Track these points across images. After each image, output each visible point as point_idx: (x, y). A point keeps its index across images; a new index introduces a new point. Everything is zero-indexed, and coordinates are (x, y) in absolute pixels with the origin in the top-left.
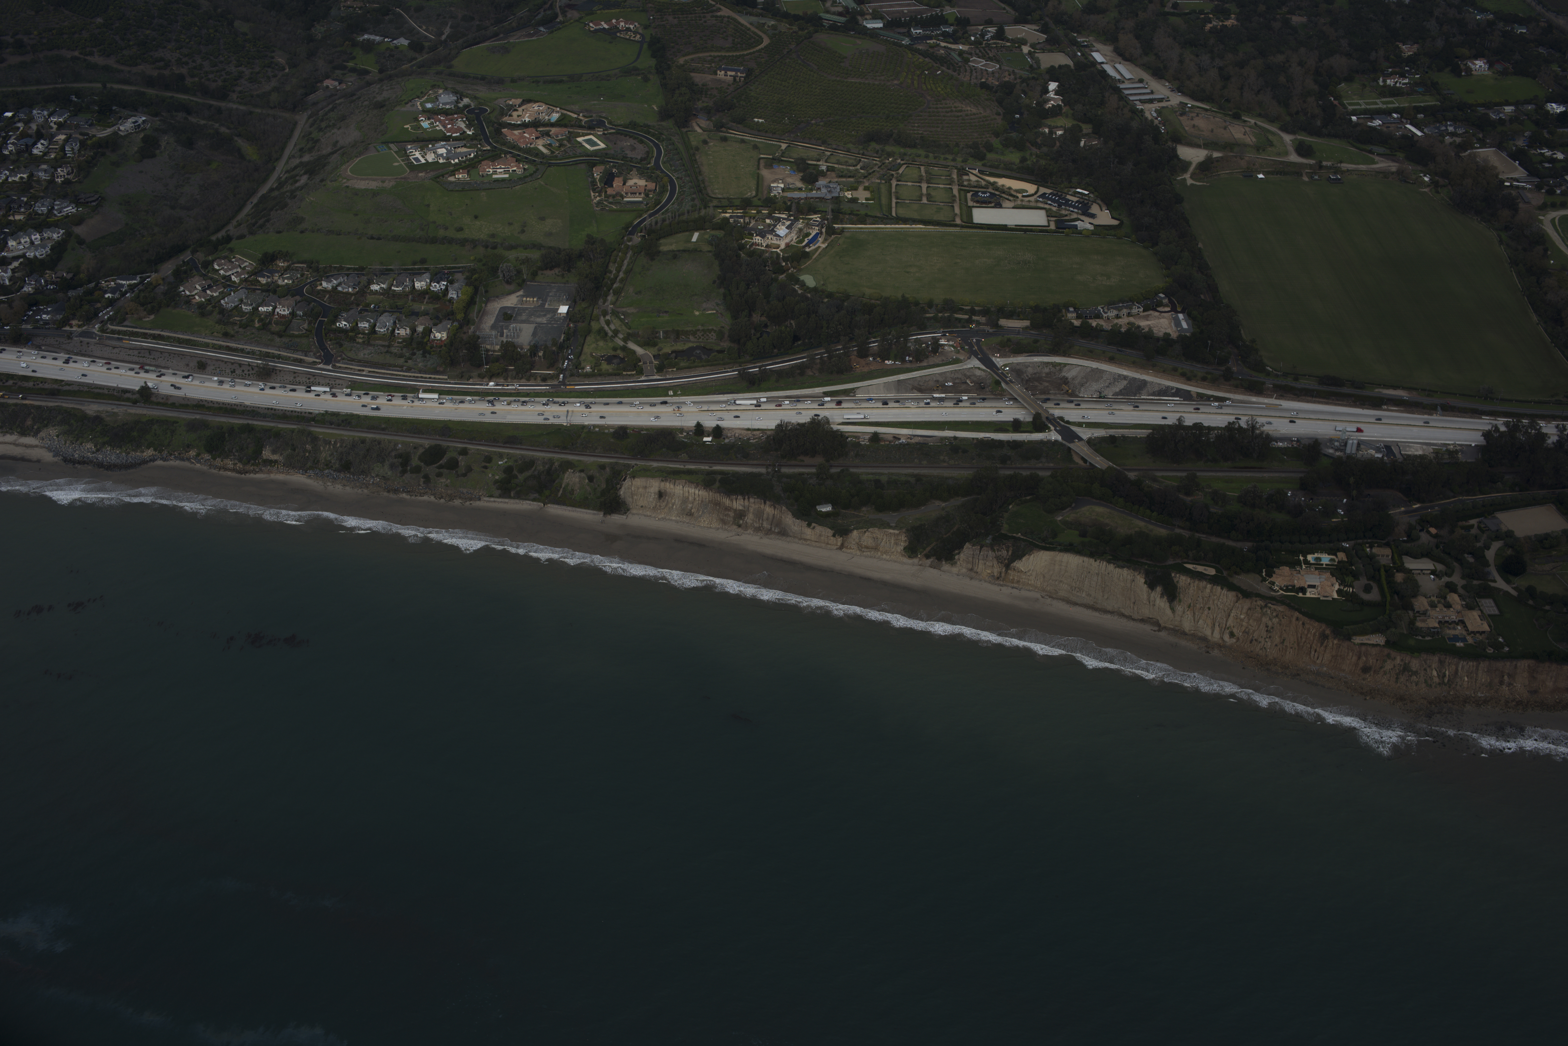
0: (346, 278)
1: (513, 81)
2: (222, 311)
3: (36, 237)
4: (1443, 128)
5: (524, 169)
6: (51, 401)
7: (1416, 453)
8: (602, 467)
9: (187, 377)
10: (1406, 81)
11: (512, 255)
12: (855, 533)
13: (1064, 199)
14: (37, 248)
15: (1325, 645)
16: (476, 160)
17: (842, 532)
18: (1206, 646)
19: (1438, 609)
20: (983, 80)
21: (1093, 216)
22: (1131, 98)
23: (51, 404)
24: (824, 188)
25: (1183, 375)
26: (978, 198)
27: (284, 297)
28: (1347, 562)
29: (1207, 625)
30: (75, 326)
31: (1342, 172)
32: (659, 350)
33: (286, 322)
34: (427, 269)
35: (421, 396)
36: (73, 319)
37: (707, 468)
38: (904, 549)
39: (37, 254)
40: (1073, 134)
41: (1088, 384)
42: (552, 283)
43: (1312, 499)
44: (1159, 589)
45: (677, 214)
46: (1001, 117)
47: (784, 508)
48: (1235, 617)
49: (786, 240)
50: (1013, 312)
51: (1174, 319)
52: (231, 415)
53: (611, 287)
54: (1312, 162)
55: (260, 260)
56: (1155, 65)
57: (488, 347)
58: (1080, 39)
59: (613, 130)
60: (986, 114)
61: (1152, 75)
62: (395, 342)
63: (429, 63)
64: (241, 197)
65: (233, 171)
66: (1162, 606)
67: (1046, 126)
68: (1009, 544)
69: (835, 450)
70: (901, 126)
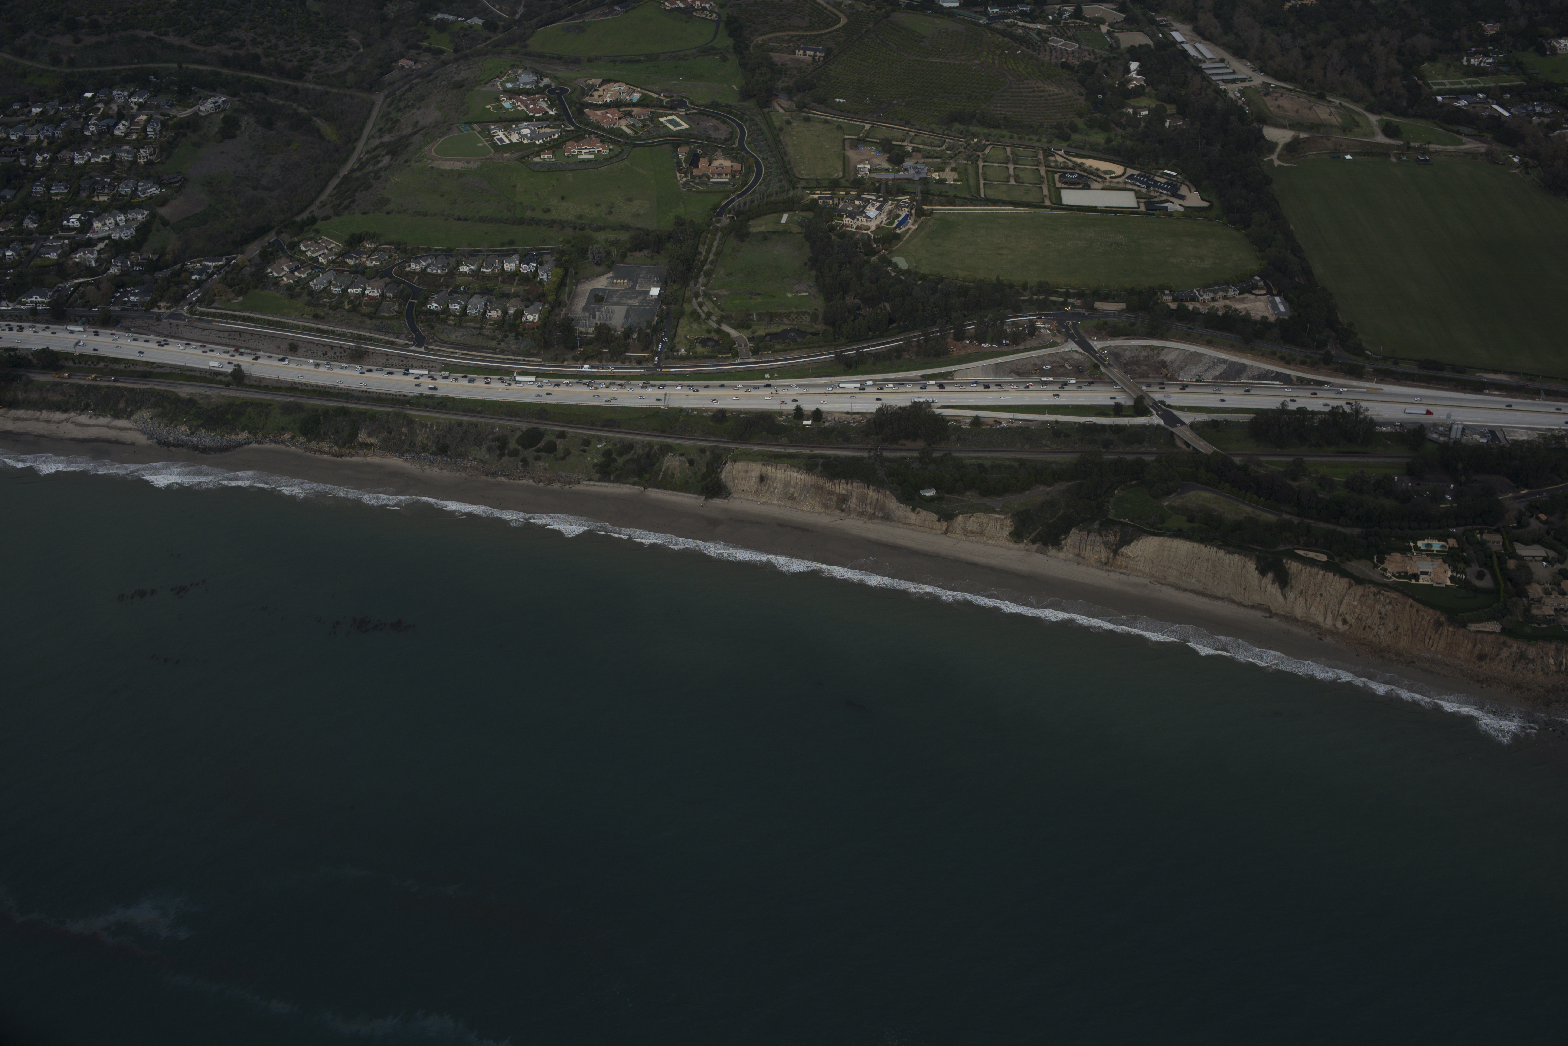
0: (434, 259)
1: (590, 60)
2: (311, 293)
3: (121, 218)
4: (1531, 108)
5: (610, 150)
6: (143, 384)
7: (1521, 438)
8: (702, 451)
9: (283, 360)
10: (1491, 60)
11: (601, 236)
12: (960, 518)
13: (1152, 180)
14: (122, 229)
15: (1439, 632)
16: (561, 140)
17: (947, 516)
18: (1319, 633)
19: (1553, 597)
20: (1063, 60)
21: (1182, 198)
22: (1214, 78)
23: (144, 386)
24: (911, 169)
25: (1282, 358)
26: (1066, 180)
27: (373, 278)
28: (1458, 548)
29: (1320, 612)
30: (163, 308)
31: (1431, 154)
32: (754, 332)
33: (377, 304)
34: (516, 251)
35: (518, 378)
36: (161, 301)
37: (808, 451)
38: (1010, 534)
39: (122, 235)
40: (1158, 115)
41: (1187, 367)
42: (641, 264)
43: (1418, 484)
44: (1270, 575)
45: (765, 195)
46: (1084, 97)
47: (887, 492)
48: (1348, 603)
49: (876, 222)
50: (1108, 295)
51: (1271, 302)
52: (325, 397)
53: (702, 269)
54: (1399, 143)
55: (346, 241)
56: (1236, 45)
57: (581, 329)
58: (1159, 18)
59: (695, 111)
60: (1069, 94)
61: (1233, 55)
62: (486, 324)
63: (504, 43)
64: (323, 178)
65: (313, 152)
66: (1274, 592)
67: (1130, 107)
68: (1116, 529)
69: (937, 434)
70: (984, 106)
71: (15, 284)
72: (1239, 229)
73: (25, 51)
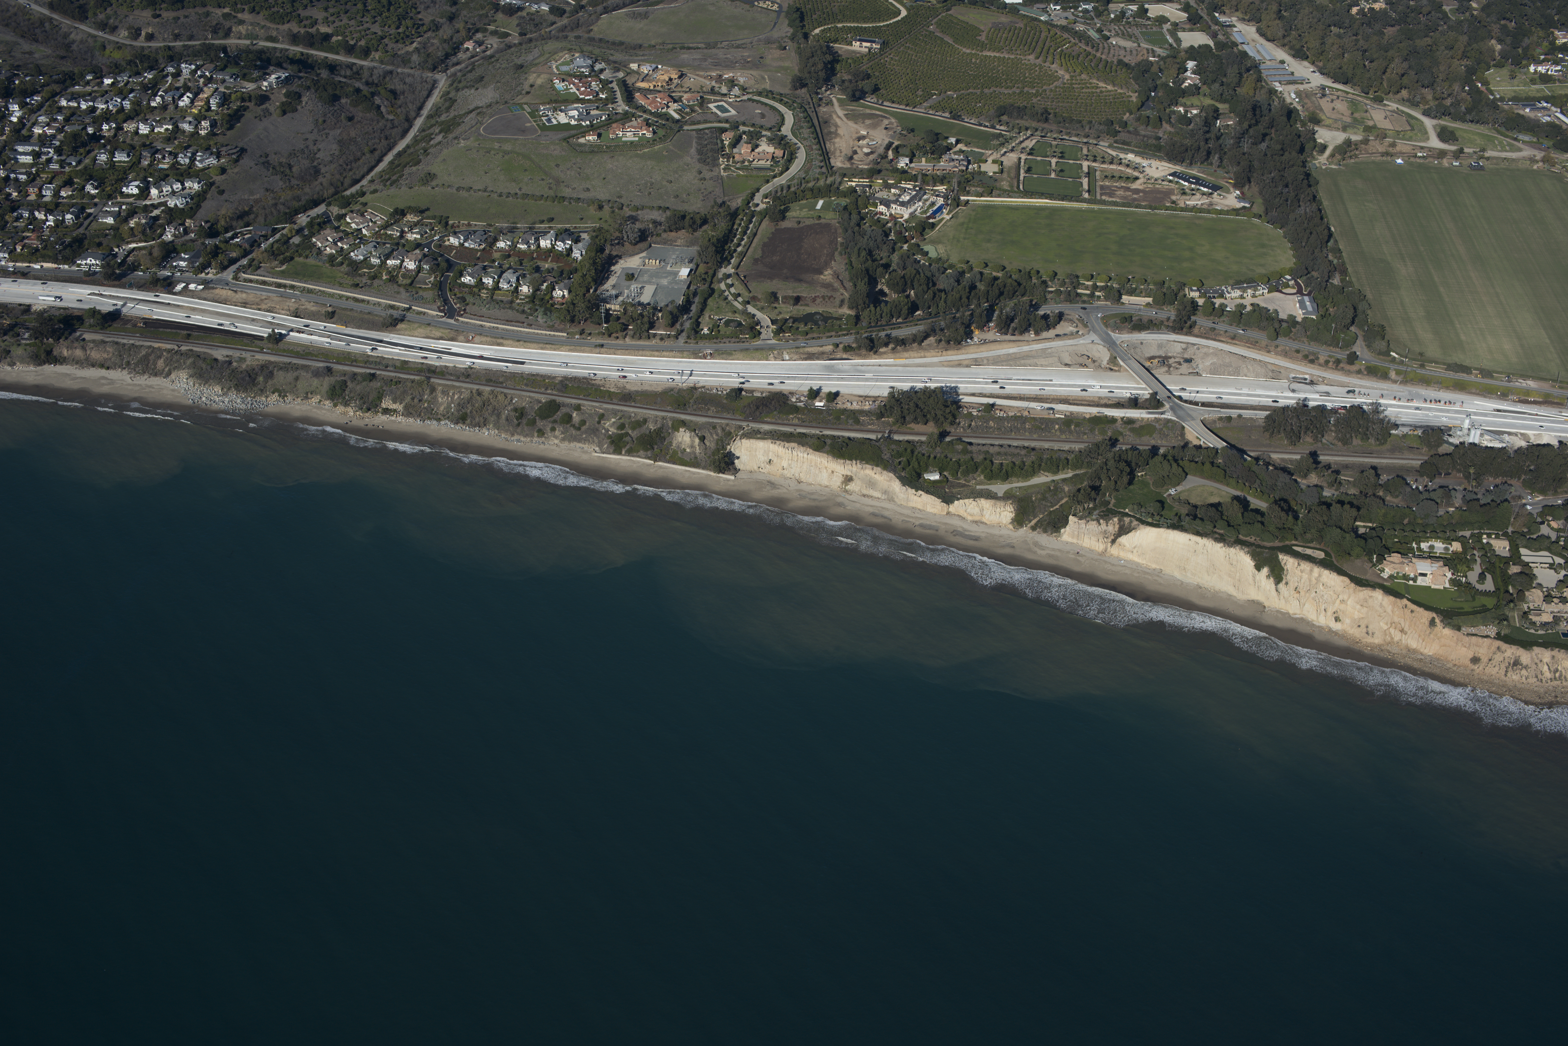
0: (473, 234)
1: (650, 47)
2: (352, 263)
3: (177, 186)
5: (654, 132)
8: (714, 427)
10: (1559, 68)
12: (961, 501)
14: (178, 197)
15: (1433, 632)
16: (607, 123)
17: (948, 499)
19: (1553, 604)
20: (1121, 58)
22: (1271, 79)
24: (952, 160)
25: (1305, 357)
27: (412, 251)
28: (1461, 553)
29: (1313, 609)
30: (211, 274)
31: (1486, 160)
32: (777, 315)
33: (413, 276)
34: (552, 228)
36: (209, 267)
37: (818, 432)
38: (1013, 519)
39: (178, 202)
40: (1209, 114)
42: (673, 246)
44: (1265, 570)
45: (803, 181)
46: (1137, 94)
47: (891, 475)
48: (1342, 601)
49: (910, 210)
50: (1136, 289)
51: (1299, 302)
52: (354, 363)
53: (735, 251)
54: (1453, 148)
55: (391, 215)
56: (1298, 47)
57: (608, 306)
58: (1223, 19)
59: (745, 98)
60: (1121, 91)
61: (1294, 56)
62: (517, 298)
63: (569, 28)
64: (377, 154)
65: (371, 128)
66: (1268, 588)
67: (1181, 105)
68: (1116, 519)
69: (946, 419)
70: (1035, 100)
71: (72, 247)
72: (1276, 228)
73: (106, 25)
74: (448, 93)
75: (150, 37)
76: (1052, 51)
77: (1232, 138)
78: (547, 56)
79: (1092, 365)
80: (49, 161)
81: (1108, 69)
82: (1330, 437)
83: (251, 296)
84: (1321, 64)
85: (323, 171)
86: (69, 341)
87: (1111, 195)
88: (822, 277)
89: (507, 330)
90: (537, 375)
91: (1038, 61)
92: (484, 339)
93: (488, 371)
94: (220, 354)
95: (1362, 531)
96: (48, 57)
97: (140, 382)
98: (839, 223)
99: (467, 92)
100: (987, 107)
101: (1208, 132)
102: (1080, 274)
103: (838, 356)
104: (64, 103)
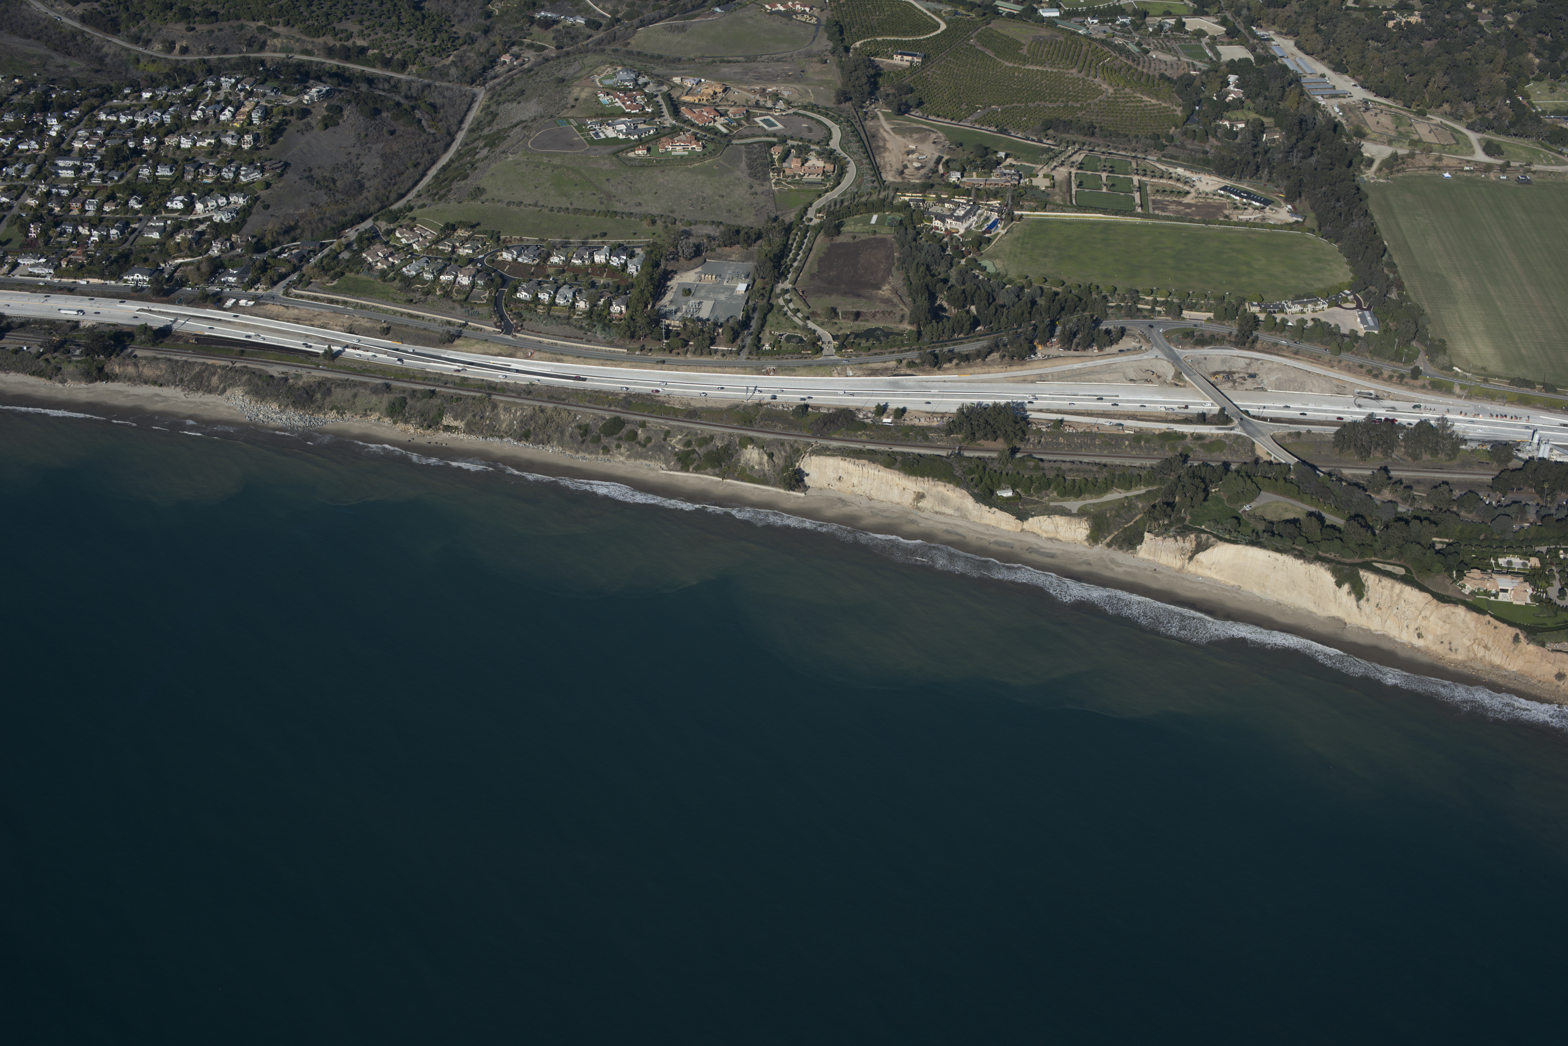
1: (690, 60)
2: (404, 279)
3: (222, 201)
5: (704, 147)
8: (782, 444)
12: (1036, 518)
14: (223, 211)
15: (1518, 649)
16: (656, 137)
17: (1022, 516)
20: (1162, 72)
22: (1313, 92)
23: (238, 364)
25: (1369, 372)
27: (465, 266)
28: (1540, 568)
29: (1395, 625)
30: (261, 289)
31: (1533, 174)
32: (838, 330)
33: (467, 291)
34: (606, 243)
36: (259, 282)
37: (887, 449)
38: (1088, 535)
39: (223, 217)
40: (1255, 128)
42: (730, 260)
44: (1346, 586)
45: (857, 195)
46: (1181, 108)
47: (964, 492)
48: (1425, 618)
49: (966, 225)
50: (1196, 304)
51: (1360, 316)
52: (413, 380)
53: (791, 266)
54: (1500, 162)
55: (441, 230)
56: (1337, 60)
57: (667, 322)
58: (1260, 32)
59: (791, 111)
60: (1166, 105)
61: (1334, 70)
62: (574, 314)
63: (606, 41)
64: (421, 168)
65: (413, 142)
66: (1349, 604)
67: (1227, 119)
68: (1193, 536)
69: (1016, 435)
70: (1079, 114)
71: (118, 262)
72: (1331, 243)
73: (139, 38)
74: (489, 107)
75: (185, 50)
76: (1094, 64)
77: (1281, 152)
78: (589, 69)
79: (1157, 381)
80: (91, 175)
81: (1150, 83)
82: (1398, 453)
83: (303, 312)
84: (1361, 78)
85: (367, 185)
86: (120, 358)
87: (1164, 209)
88: (880, 292)
89: (566, 346)
90: (600, 391)
91: (1081, 75)
92: (543, 355)
93: (550, 388)
94: (276, 370)
95: (1438, 546)
96: (82, 70)
97: (194, 400)
98: (895, 237)
99: (509, 106)
100: (1032, 121)
101: (1256, 146)
102: (1139, 289)
103: (902, 372)
104: (103, 117)
